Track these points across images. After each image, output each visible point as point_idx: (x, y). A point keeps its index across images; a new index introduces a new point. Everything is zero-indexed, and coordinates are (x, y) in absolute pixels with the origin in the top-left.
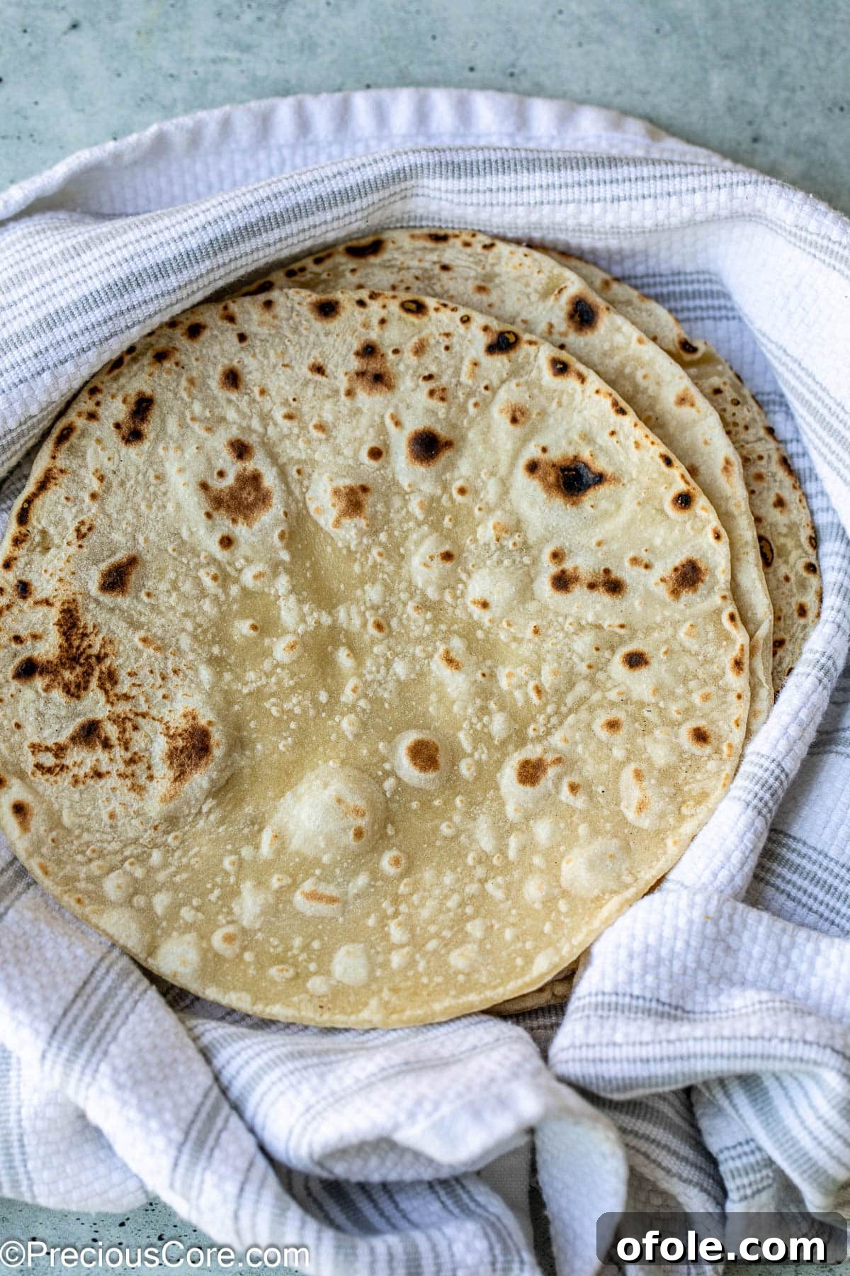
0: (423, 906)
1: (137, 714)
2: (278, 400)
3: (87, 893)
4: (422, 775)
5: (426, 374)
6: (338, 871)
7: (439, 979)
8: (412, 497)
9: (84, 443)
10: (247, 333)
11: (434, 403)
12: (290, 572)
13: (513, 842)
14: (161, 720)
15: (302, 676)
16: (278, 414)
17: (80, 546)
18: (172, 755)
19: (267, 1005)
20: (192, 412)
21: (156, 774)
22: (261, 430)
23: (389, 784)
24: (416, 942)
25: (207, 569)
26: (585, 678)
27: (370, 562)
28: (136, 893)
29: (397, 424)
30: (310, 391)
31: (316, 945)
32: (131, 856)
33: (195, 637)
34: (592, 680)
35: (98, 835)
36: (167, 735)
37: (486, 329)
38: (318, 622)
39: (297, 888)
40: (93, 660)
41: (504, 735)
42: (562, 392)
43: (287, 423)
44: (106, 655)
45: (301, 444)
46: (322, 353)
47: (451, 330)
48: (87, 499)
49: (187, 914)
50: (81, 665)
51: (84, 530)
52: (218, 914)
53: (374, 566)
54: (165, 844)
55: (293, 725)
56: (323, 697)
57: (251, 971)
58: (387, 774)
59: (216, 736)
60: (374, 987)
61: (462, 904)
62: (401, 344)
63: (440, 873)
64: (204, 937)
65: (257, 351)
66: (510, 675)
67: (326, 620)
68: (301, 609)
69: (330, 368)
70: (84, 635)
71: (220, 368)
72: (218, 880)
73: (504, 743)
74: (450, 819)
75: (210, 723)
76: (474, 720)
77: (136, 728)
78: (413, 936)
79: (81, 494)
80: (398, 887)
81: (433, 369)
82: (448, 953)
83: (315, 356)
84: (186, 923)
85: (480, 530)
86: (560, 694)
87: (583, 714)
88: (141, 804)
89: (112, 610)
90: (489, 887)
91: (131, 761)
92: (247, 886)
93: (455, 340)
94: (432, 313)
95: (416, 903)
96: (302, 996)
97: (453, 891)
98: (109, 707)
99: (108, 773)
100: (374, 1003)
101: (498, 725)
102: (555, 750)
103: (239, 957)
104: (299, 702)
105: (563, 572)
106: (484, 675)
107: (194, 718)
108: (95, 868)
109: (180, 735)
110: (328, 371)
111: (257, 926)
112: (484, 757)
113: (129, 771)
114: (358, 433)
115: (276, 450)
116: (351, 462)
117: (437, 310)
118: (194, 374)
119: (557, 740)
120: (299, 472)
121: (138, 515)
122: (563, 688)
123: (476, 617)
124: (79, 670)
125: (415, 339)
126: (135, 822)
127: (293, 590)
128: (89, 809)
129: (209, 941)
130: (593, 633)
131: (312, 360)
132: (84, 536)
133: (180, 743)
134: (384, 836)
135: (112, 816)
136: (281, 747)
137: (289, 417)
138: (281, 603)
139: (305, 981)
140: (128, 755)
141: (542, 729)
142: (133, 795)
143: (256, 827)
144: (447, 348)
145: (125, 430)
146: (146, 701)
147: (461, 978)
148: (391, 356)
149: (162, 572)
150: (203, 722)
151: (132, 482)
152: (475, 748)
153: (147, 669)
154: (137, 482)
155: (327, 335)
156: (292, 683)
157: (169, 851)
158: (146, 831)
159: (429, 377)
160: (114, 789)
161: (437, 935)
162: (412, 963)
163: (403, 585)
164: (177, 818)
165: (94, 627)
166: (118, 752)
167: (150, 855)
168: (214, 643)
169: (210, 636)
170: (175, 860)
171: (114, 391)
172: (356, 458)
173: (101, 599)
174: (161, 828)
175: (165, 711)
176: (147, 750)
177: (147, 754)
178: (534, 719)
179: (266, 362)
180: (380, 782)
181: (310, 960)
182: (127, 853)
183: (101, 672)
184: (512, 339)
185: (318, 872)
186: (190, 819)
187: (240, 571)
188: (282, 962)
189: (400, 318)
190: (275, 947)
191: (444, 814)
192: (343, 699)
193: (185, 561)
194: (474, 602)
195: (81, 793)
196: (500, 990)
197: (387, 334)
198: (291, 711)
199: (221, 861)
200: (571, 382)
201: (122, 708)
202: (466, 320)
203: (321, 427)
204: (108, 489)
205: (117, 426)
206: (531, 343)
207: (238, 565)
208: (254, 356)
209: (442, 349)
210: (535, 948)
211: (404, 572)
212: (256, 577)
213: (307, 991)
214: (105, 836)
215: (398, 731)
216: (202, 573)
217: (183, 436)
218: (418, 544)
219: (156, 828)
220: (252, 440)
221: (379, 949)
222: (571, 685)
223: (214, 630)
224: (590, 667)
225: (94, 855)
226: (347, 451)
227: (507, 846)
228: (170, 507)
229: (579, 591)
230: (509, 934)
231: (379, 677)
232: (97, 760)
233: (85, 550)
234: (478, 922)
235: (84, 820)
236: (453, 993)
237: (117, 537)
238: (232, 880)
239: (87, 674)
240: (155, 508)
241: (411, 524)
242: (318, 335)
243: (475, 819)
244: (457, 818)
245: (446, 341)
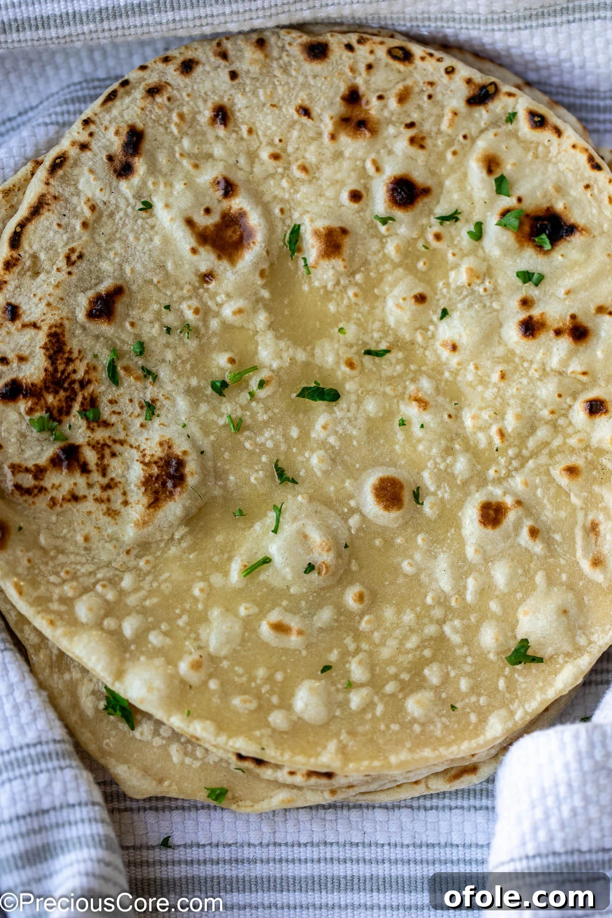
0: (383, 644)
1: (115, 441)
2: (264, 140)
3: (59, 614)
4: (386, 513)
5: (408, 121)
6: (303, 603)
7: (395, 727)
8: (389, 240)
9: (76, 172)
10: (239, 71)
11: (413, 150)
12: (269, 309)
13: (471, 583)
14: (138, 448)
15: (276, 411)
16: (264, 154)
17: (70, 273)
18: (147, 482)
19: (230, 737)
20: (182, 148)
21: (130, 500)
22: (247, 168)
23: (354, 521)
24: (375, 683)
25: (190, 303)
26: (547, 423)
27: (345, 302)
28: (106, 615)
29: (378, 169)
30: (295, 134)
31: (279, 676)
32: (103, 579)
33: (175, 368)
34: (555, 426)
35: (72, 557)
36: (142, 462)
37: (469, 81)
38: (293, 360)
39: (264, 616)
40: (76, 386)
41: (467, 475)
42: (538, 144)
43: (273, 163)
44: (89, 382)
45: (284, 183)
46: (310, 95)
47: (435, 79)
48: (78, 227)
49: (155, 638)
50: (65, 390)
51: (74, 257)
52: (185, 639)
53: (349, 306)
54: (136, 568)
55: (264, 459)
56: (294, 433)
57: (216, 700)
58: (353, 511)
59: (191, 466)
60: (333, 727)
61: (420, 647)
62: (385, 90)
63: (399, 612)
64: (172, 662)
65: (247, 89)
66: (474, 417)
67: (301, 356)
68: (277, 345)
69: (316, 110)
70: (70, 360)
71: (210, 105)
72: (188, 606)
73: (465, 483)
74: (411, 557)
75: (185, 453)
76: (438, 460)
77: (114, 455)
78: (373, 676)
79: (73, 221)
80: (359, 622)
81: (415, 116)
82: (405, 698)
83: (302, 98)
84: (154, 648)
85: (452, 274)
86: (522, 439)
87: (543, 459)
88: (115, 528)
89: (97, 337)
90: (447, 629)
91: (108, 487)
92: (215, 613)
93: (438, 88)
94: (418, 62)
95: (377, 641)
96: (263, 731)
97: (412, 630)
98: (89, 433)
99: (85, 497)
100: (332, 746)
101: (461, 465)
102: (514, 494)
103: (205, 683)
104: (272, 437)
105: (530, 318)
106: (450, 416)
107: (170, 447)
108: (68, 590)
109: (156, 463)
110: (314, 114)
111: (224, 652)
112: (446, 496)
113: (105, 495)
114: (339, 176)
115: (261, 188)
116: (331, 203)
117: (423, 59)
118: (185, 110)
119: (517, 482)
120: (282, 211)
121: (127, 247)
122: (525, 432)
123: (444, 359)
124: (62, 394)
125: (400, 86)
126: (109, 546)
127: (271, 326)
128: (65, 531)
129: (176, 666)
130: (556, 380)
131: (299, 102)
132: (73, 263)
133: (155, 471)
134: (348, 571)
135: (87, 539)
136: (252, 480)
137: (276, 157)
138: (259, 338)
139: (268, 713)
140: (104, 481)
141: (503, 472)
142: (108, 519)
143: (226, 556)
144: (430, 97)
145: (117, 164)
146: (124, 429)
147: (417, 728)
148: (374, 102)
149: (146, 303)
150: (178, 451)
151: (121, 214)
152: (439, 487)
153: (127, 398)
154: (126, 214)
155: (315, 77)
156: (265, 417)
157: (141, 575)
158: (118, 555)
159: (411, 125)
160: (90, 513)
161: (396, 677)
162: (369, 706)
163: (377, 325)
164: (149, 543)
165: (80, 352)
166: (96, 477)
167: (121, 579)
168: (193, 374)
169: (188, 366)
170: (146, 584)
171: (106, 123)
172: (337, 198)
173: (87, 325)
174: (134, 552)
175: (142, 439)
176: (123, 476)
177: (123, 480)
178: (495, 461)
179: (255, 101)
180: (345, 518)
181: (271, 692)
182: (100, 576)
183: (84, 398)
184: (491, 89)
185: (285, 603)
186: (162, 545)
187: (220, 305)
188: (245, 693)
189: (387, 65)
190: (240, 676)
191: (406, 553)
192: (313, 435)
193: (169, 293)
194: (444, 345)
195: (58, 515)
196: (454, 748)
197: (373, 78)
198: (263, 444)
199: (190, 589)
200: (546, 135)
201: (101, 434)
202: (450, 71)
203: (304, 169)
204: (98, 219)
205: (110, 158)
206: (510, 95)
207: (219, 299)
208: (244, 93)
209: (425, 98)
210: (489, 705)
211: (377, 311)
212: (235, 313)
213: (268, 725)
214: (78, 558)
215: (364, 469)
216: (184, 306)
217: (172, 170)
218: (393, 286)
219: (128, 552)
220: (238, 177)
221: (339, 686)
222: (533, 429)
223: (192, 361)
224: (553, 412)
225: (68, 577)
226: (329, 193)
227: (465, 588)
228: (157, 240)
229: (546, 337)
230: (464, 684)
231: (350, 415)
232: (75, 484)
233: (74, 277)
234: (435, 667)
235: (59, 542)
236: (408, 745)
237: (105, 266)
238: (200, 606)
239: (71, 399)
240: (142, 240)
241: (388, 266)
242: (306, 77)
243: (436, 558)
244: (418, 557)
245: (430, 90)
